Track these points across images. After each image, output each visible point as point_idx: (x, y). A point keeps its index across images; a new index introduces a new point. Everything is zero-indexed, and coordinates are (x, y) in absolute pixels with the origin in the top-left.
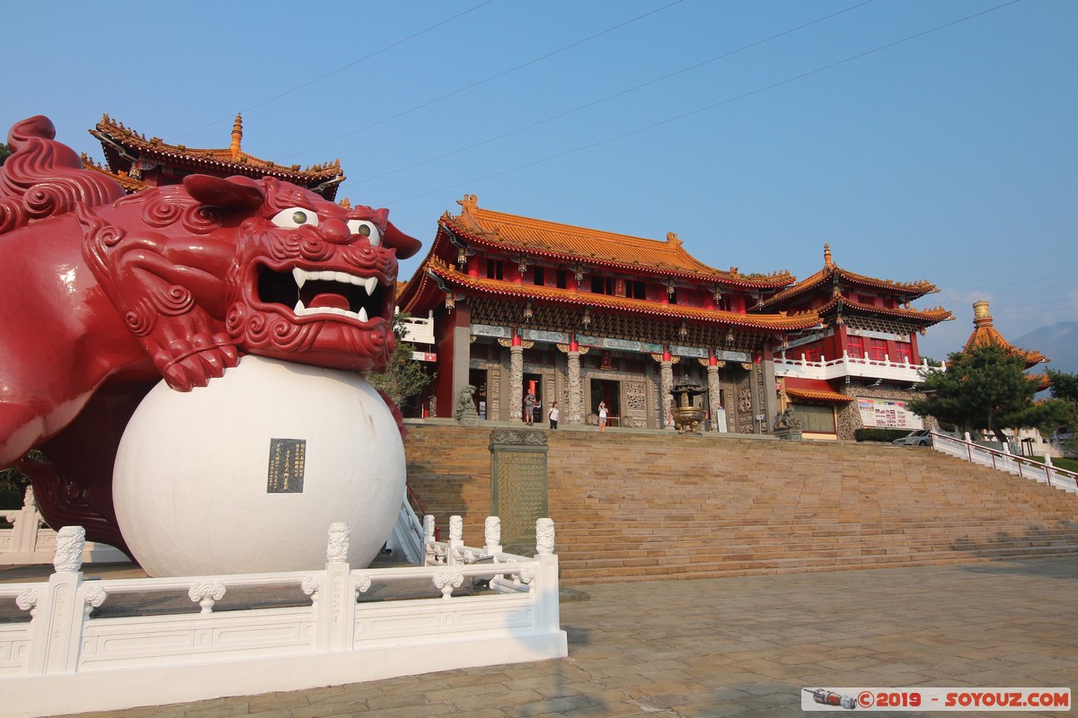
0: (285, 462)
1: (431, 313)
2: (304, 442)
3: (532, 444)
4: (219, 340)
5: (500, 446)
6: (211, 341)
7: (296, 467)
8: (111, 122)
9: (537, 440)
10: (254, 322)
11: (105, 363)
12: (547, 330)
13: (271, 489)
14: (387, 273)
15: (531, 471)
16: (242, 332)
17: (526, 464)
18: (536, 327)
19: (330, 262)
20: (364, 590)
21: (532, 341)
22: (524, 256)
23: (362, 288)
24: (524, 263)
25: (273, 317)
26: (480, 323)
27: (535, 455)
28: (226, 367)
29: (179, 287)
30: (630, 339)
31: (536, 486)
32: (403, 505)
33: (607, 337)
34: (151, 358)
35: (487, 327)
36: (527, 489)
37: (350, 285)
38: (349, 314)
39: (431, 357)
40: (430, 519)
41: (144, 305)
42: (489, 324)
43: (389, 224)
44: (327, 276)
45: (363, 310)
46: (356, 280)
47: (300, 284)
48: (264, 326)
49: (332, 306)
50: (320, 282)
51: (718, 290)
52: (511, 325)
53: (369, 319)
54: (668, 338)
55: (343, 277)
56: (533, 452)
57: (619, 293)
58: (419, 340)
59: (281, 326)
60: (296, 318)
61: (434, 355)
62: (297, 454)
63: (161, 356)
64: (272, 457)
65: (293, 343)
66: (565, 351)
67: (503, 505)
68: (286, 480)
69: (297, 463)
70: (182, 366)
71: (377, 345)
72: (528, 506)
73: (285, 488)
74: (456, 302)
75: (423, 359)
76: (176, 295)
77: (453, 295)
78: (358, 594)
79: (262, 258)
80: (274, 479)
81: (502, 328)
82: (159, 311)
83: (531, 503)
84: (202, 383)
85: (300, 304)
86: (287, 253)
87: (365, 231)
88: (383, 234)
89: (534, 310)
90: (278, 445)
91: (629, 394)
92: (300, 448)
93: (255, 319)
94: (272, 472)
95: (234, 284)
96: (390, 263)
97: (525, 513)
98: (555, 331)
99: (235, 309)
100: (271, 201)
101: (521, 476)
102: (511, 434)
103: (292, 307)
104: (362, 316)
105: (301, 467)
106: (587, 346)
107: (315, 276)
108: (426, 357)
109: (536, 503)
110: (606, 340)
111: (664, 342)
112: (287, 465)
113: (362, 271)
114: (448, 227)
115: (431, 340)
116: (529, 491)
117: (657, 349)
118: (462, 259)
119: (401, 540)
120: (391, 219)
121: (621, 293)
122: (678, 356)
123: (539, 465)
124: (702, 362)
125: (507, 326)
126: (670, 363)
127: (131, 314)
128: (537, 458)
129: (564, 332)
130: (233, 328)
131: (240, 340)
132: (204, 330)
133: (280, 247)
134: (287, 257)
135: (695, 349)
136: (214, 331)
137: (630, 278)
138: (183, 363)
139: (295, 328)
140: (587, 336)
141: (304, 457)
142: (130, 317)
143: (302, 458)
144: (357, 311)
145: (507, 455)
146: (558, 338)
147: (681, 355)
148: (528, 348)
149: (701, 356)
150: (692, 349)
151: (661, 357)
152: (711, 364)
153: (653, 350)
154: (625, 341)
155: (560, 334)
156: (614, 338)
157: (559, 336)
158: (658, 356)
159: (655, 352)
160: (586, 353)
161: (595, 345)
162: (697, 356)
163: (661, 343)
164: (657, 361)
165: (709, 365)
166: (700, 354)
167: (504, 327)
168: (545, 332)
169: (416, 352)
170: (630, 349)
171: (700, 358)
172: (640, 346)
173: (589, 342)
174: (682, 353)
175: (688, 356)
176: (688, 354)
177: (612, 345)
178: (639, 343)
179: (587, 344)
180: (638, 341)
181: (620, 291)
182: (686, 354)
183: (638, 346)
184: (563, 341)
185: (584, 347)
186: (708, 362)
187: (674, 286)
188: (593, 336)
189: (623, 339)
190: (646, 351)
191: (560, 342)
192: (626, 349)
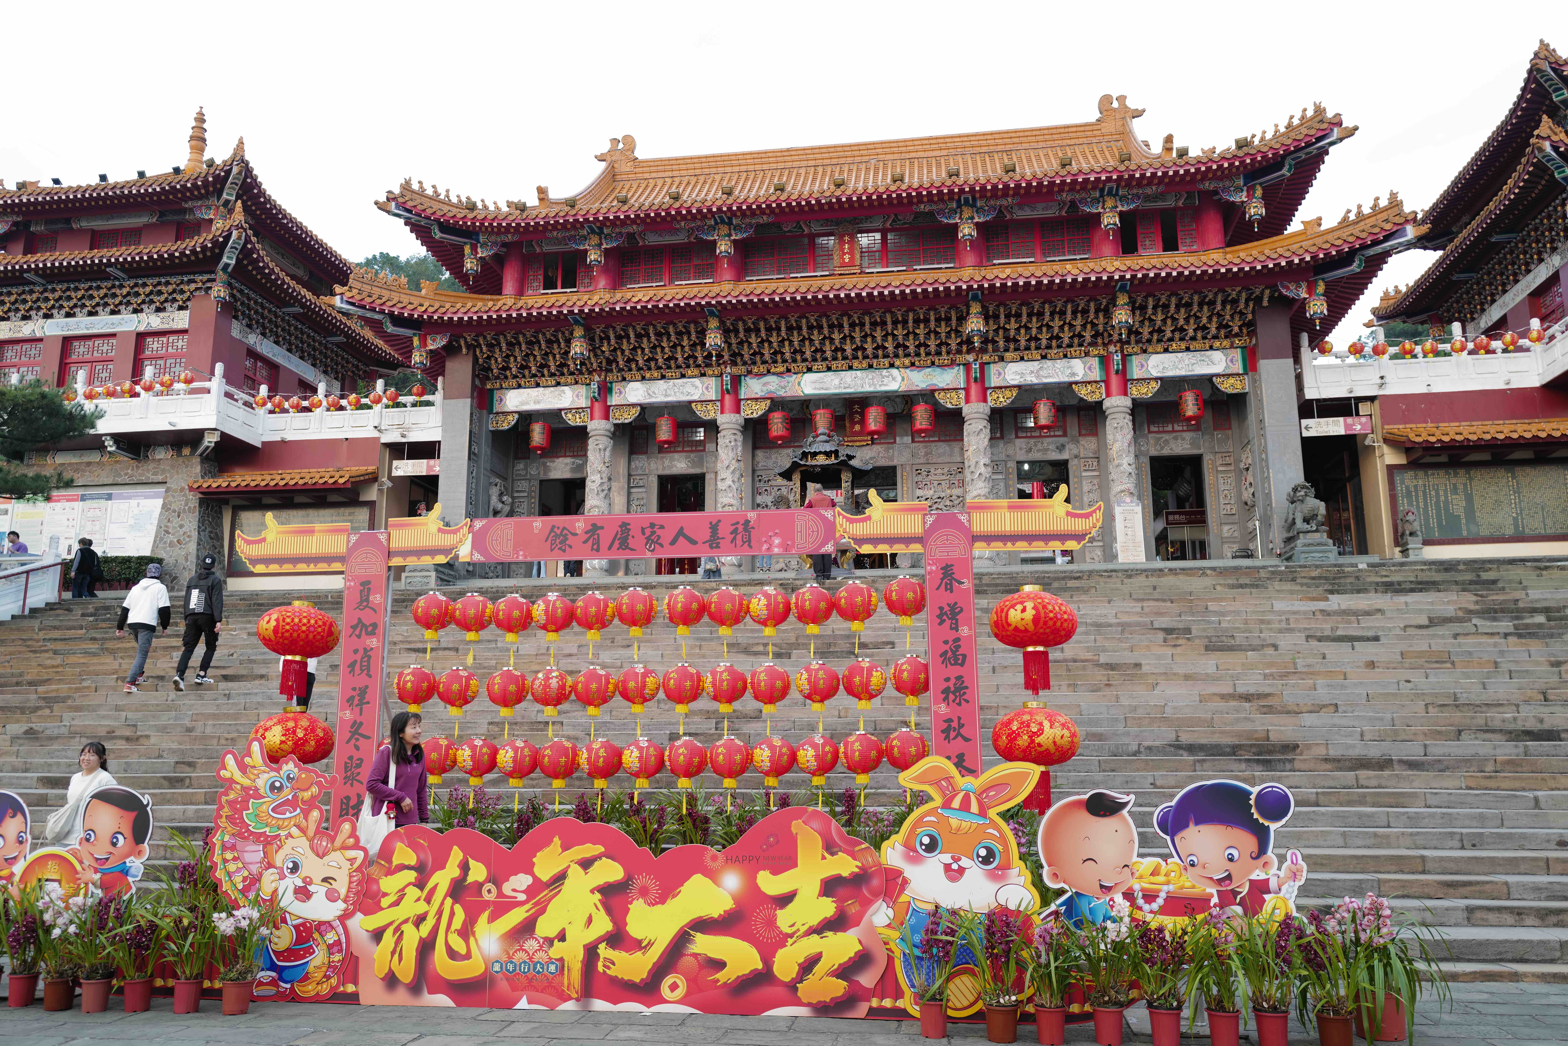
1: (439, 381)
12: (662, 377)
21: (634, 405)
22: (596, 230)
26: (519, 386)
30: (871, 366)
33: (809, 370)
35: (534, 392)
39: (438, 467)
42: (538, 385)
51: (1111, 204)
52: (582, 379)
57: (843, 265)
58: (414, 437)
66: (712, 415)
75: (423, 474)
77: (423, 340)
81: (565, 389)
106: (764, 398)
108: (429, 468)
110: (809, 377)
111: (959, 358)
114: (405, 210)
115: (437, 435)
117: (948, 377)
118: (467, 265)
121: (850, 264)
122: (1009, 388)
124: (1083, 392)
125: (576, 383)
126: (985, 407)
129: (703, 375)
135: (1060, 364)
137: (876, 224)
140: (760, 375)
146: (691, 390)
147: (1015, 383)
148: (626, 421)
149: (1077, 379)
150: (1049, 363)
151: (962, 394)
152: (1108, 395)
153: (935, 381)
154: (858, 373)
155: (697, 381)
156: (829, 369)
157: (693, 385)
158: (953, 394)
159: (942, 385)
160: (760, 413)
161: (782, 393)
162: (1066, 379)
163: (953, 364)
164: (949, 406)
165: (1104, 396)
166: (1074, 374)
167: (571, 384)
168: (662, 382)
169: (405, 461)
170: (872, 389)
171: (1076, 383)
172: (899, 379)
173: (765, 388)
174: (1018, 377)
175: (1035, 381)
176: (1037, 377)
177: (825, 386)
178: (894, 372)
179: (760, 394)
180: (892, 366)
181: (847, 260)
182: (1032, 379)
183: (894, 379)
184: (703, 394)
185: (756, 399)
186: (1103, 390)
187: (976, 220)
188: (774, 374)
189: (851, 368)
190: (914, 388)
191: (696, 398)
192: (860, 390)
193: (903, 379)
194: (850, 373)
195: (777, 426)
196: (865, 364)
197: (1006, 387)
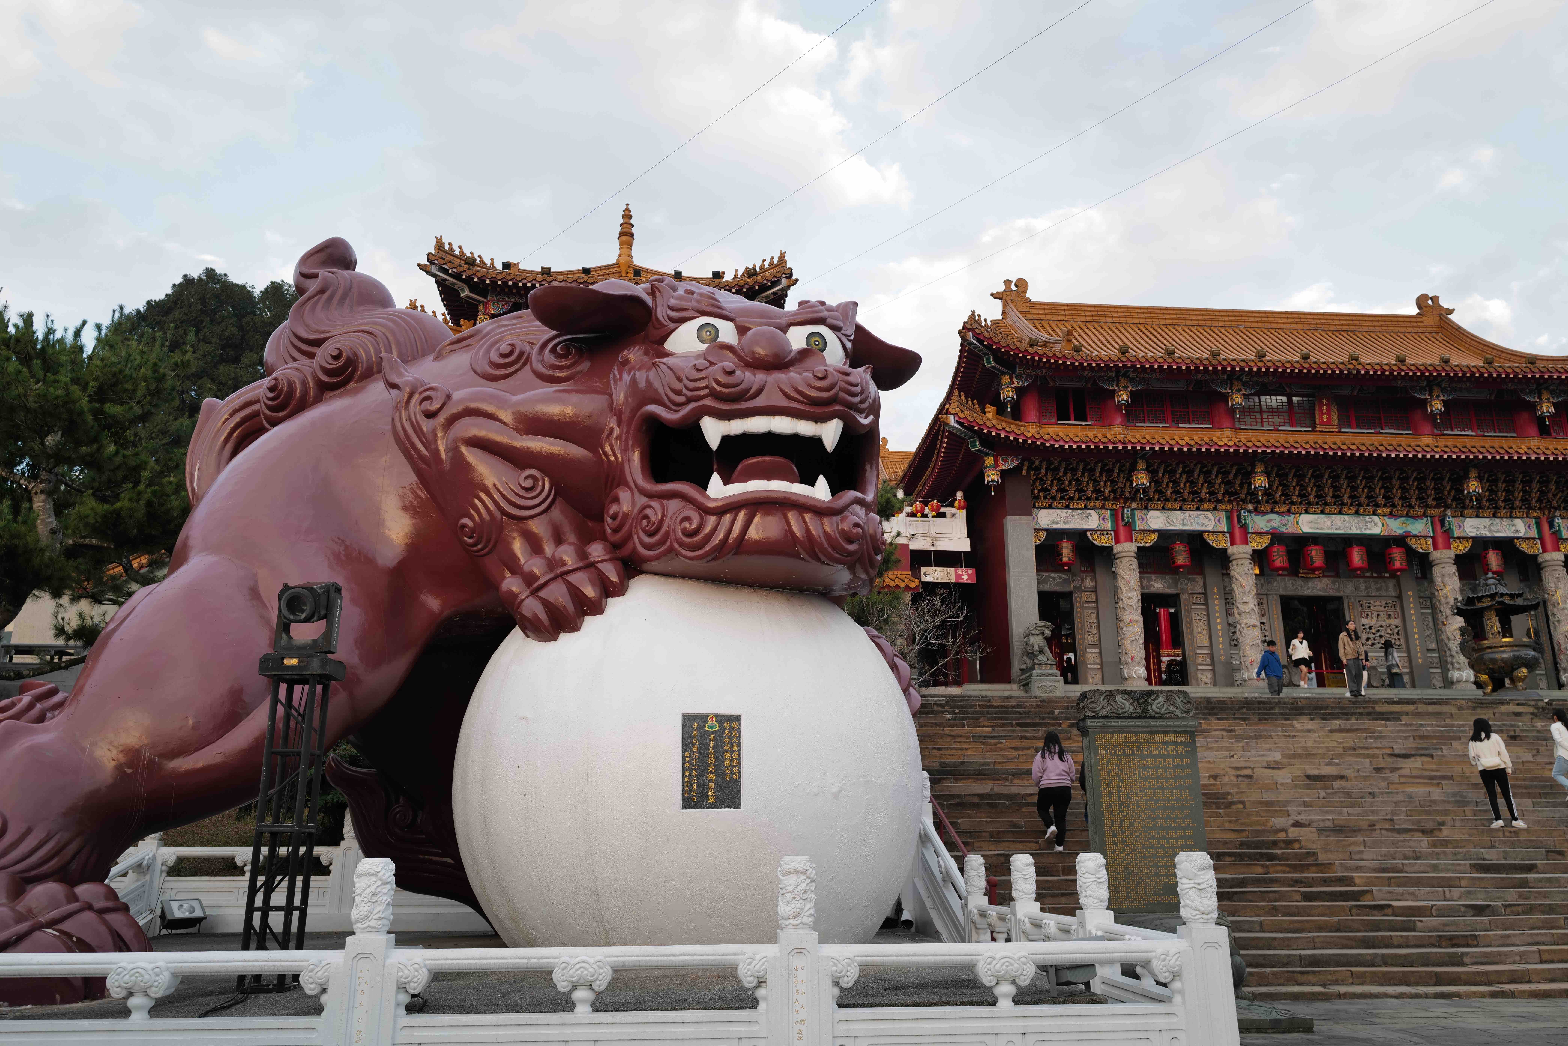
0: (707, 756)
1: (959, 495)
2: (737, 718)
3: (1162, 717)
4: (597, 551)
5: (1098, 723)
6: (582, 555)
7: (727, 763)
8: (447, 247)
9: (1172, 708)
10: (646, 517)
11: (433, 603)
12: (1181, 509)
13: (687, 803)
14: (860, 411)
15: (1165, 768)
16: (629, 537)
17: (1154, 756)
18: (1160, 505)
19: (759, 402)
20: (848, 982)
21: (1154, 531)
22: (1125, 375)
23: (817, 441)
24: (1126, 387)
25: (673, 505)
26: (1050, 507)
27: (1171, 737)
28: (607, 597)
29: (532, 472)
30: (1357, 513)
31: (1177, 800)
32: (924, 839)
33: (1307, 512)
34: (496, 587)
35: (1064, 513)
36: (1160, 804)
37: (796, 438)
38: (799, 489)
39: (966, 575)
40: (976, 862)
41: (483, 505)
42: (1067, 507)
43: (859, 329)
44: (757, 425)
45: (822, 481)
46: (805, 428)
47: (714, 442)
48: (661, 522)
49: (769, 478)
50: (745, 437)
51: (1545, 396)
52: (1109, 504)
53: (833, 495)
54: (1440, 502)
55: (782, 425)
56: (1166, 732)
57: (1323, 423)
58: (944, 545)
59: (687, 519)
60: (712, 505)
61: (970, 571)
62: (727, 740)
63: (511, 584)
64: (686, 746)
65: (708, 547)
66: (1223, 545)
67: (1115, 836)
68: (711, 785)
69: (727, 755)
70: (541, 598)
71: (850, 541)
72: (1164, 837)
73: (711, 800)
74: (1002, 471)
75: (953, 581)
76: (528, 483)
77: (996, 460)
78: (836, 991)
79: (652, 408)
80: (691, 785)
81: (1092, 512)
82: (504, 512)
83: (1172, 833)
84: (574, 627)
85: (715, 480)
86: (689, 394)
87: (816, 346)
88: (849, 345)
89: (1151, 471)
90: (695, 725)
91: (1364, 621)
92: (731, 729)
93: (648, 511)
94: (687, 773)
95: (612, 458)
96: (862, 392)
97: (1161, 853)
98: (1198, 509)
99: (616, 500)
100: (661, 313)
101: (1146, 779)
102: (1119, 698)
103: (704, 484)
104: (821, 490)
105: (735, 762)
106: (1267, 533)
107: (737, 427)
108: (958, 576)
109: (1180, 833)
110: (1305, 517)
111: (1431, 512)
112: (712, 759)
113: (816, 410)
114: (978, 340)
115: (964, 545)
116: (1165, 808)
117: (1419, 527)
118: (1008, 393)
119: (928, 903)
120: (862, 318)
121: (1328, 423)
122: (1466, 539)
123: (1181, 757)
124: (1524, 547)
125: (1103, 507)
126: (1451, 554)
127: (465, 521)
128: (1175, 743)
129: (1215, 509)
130: (615, 531)
131: (625, 551)
132: (571, 537)
133: (678, 386)
134: (690, 400)
135: (1506, 522)
136: (585, 538)
137: (1346, 392)
138: (542, 594)
139: (712, 520)
140: (1264, 513)
141: (739, 745)
142: (464, 526)
143: (735, 747)
144: (812, 483)
145: (1116, 739)
146: (1206, 521)
147: (1473, 535)
148: (1147, 545)
149: (1521, 535)
150: (1498, 520)
151: (1430, 541)
152: (1545, 550)
153: (1409, 529)
154: (1346, 517)
155: (1209, 514)
156: (1322, 512)
157: (1207, 518)
158: (1423, 540)
159: (1415, 532)
160: (1264, 545)
161: (1283, 529)
162: (1512, 535)
163: (1425, 515)
164: (1421, 551)
165: (1541, 551)
166: (1517, 531)
167: (1098, 508)
168: (1179, 512)
169: (933, 568)
170: (1358, 532)
171: (1518, 538)
172: (1380, 525)
173: (1269, 525)
174: (1475, 530)
175: (1489, 535)
176: (1490, 531)
177: (1319, 526)
178: (1376, 518)
179: (1266, 529)
180: (1374, 514)
181: (1325, 420)
182: (1486, 533)
183: (1375, 524)
184: (1215, 526)
185: (1260, 534)
186: (1539, 546)
187: (1442, 397)
188: (1277, 513)
189: (1340, 513)
190: (1393, 534)
191: (1210, 528)
192: (1349, 532)
193: (1383, 525)
194: (1339, 516)
195: (1279, 558)
196: (1353, 510)
197: (1463, 538)
